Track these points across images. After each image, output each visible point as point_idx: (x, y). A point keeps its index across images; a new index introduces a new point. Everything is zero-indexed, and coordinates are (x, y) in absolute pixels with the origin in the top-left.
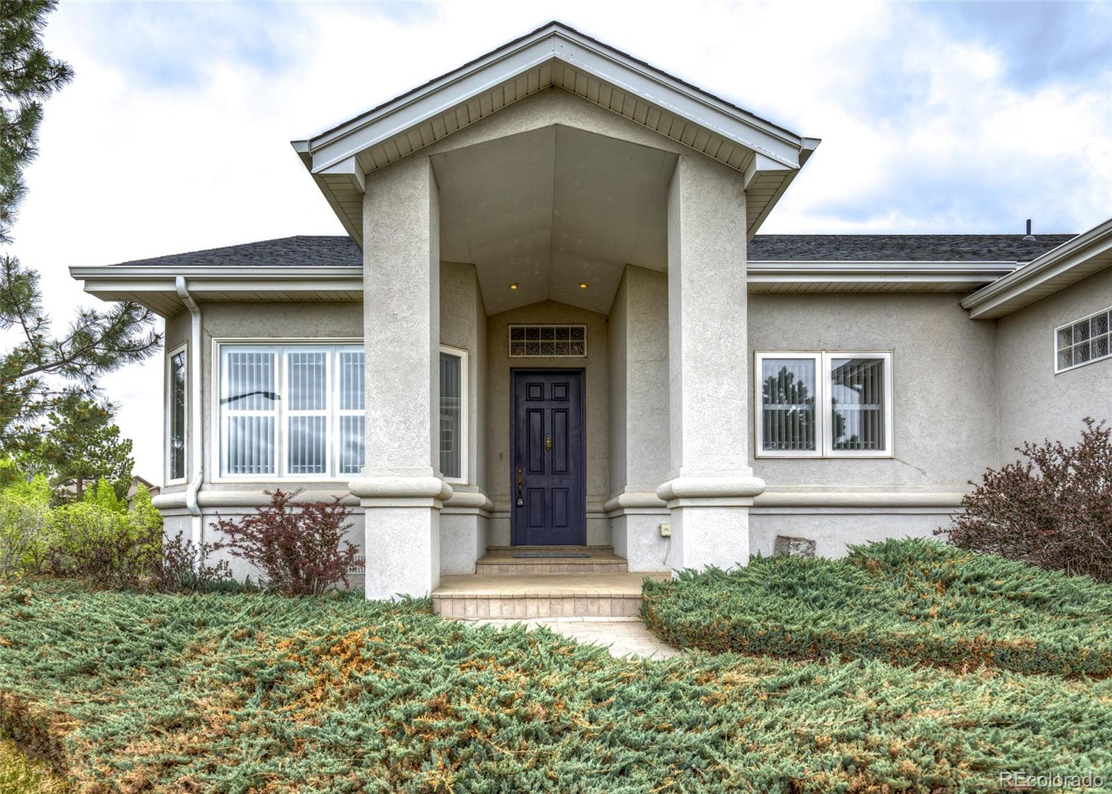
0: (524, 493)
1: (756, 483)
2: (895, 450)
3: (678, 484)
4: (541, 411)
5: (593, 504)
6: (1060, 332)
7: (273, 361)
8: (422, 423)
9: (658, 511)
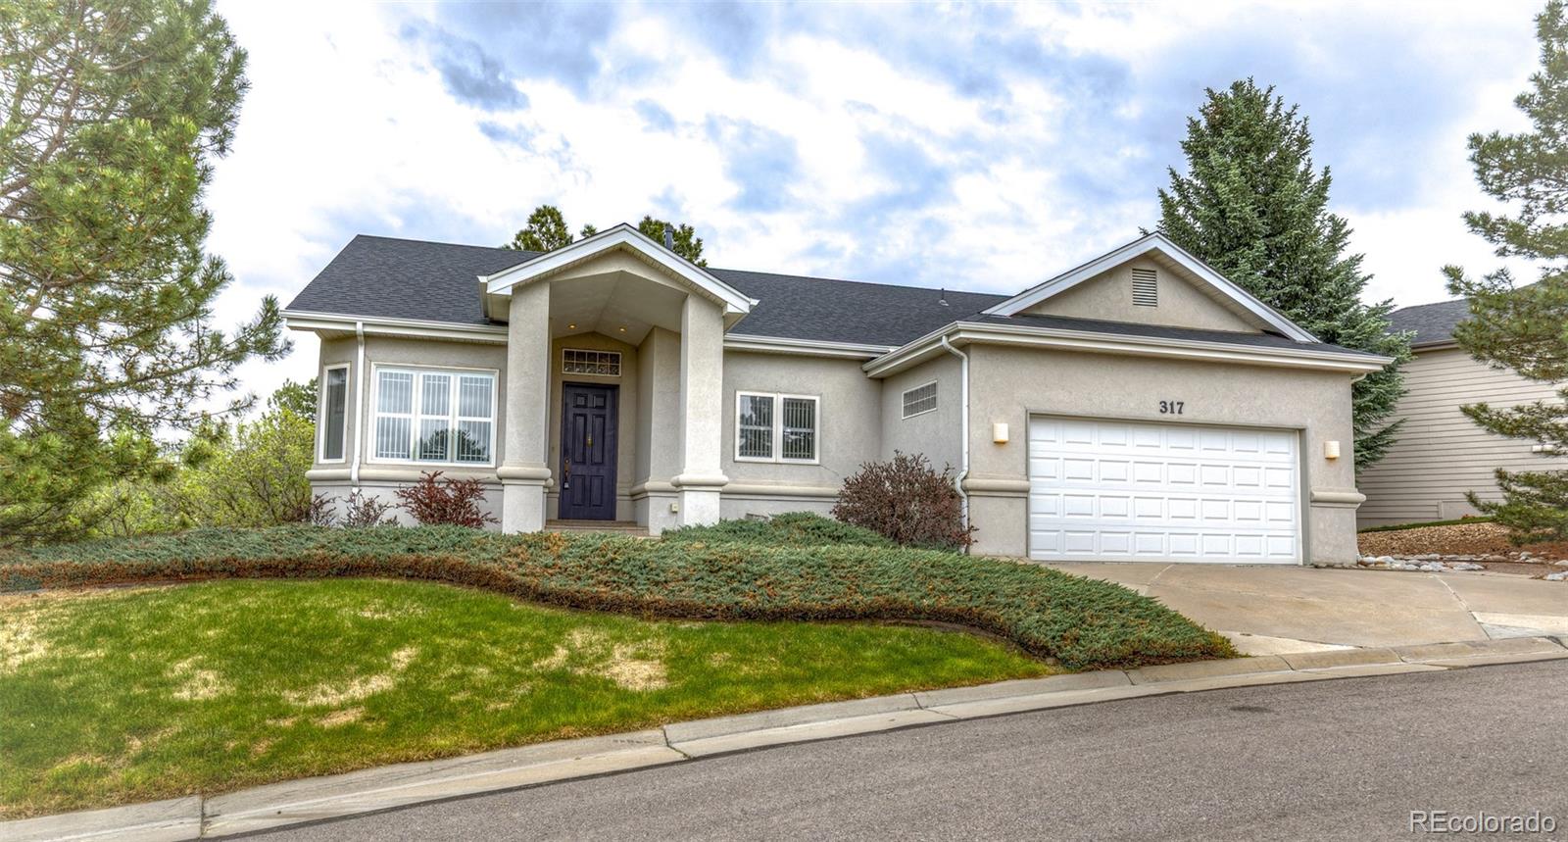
0: (569, 478)
1: (725, 479)
2: (820, 460)
3: (683, 478)
4: (585, 416)
5: (622, 488)
6: (905, 395)
7: (412, 379)
8: (540, 437)
9: (669, 495)
